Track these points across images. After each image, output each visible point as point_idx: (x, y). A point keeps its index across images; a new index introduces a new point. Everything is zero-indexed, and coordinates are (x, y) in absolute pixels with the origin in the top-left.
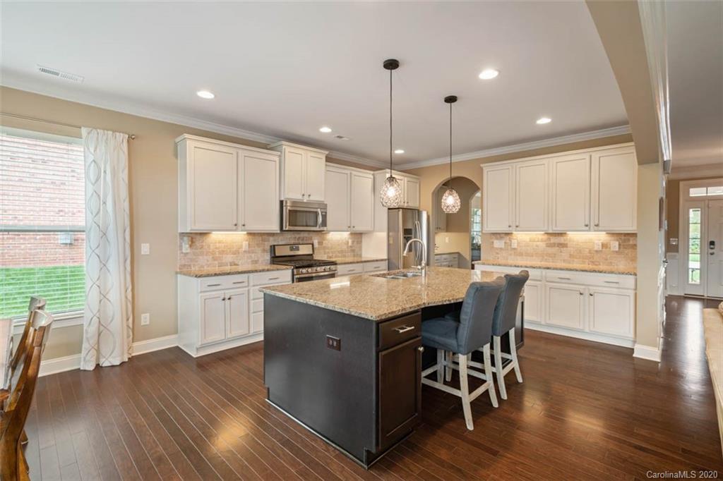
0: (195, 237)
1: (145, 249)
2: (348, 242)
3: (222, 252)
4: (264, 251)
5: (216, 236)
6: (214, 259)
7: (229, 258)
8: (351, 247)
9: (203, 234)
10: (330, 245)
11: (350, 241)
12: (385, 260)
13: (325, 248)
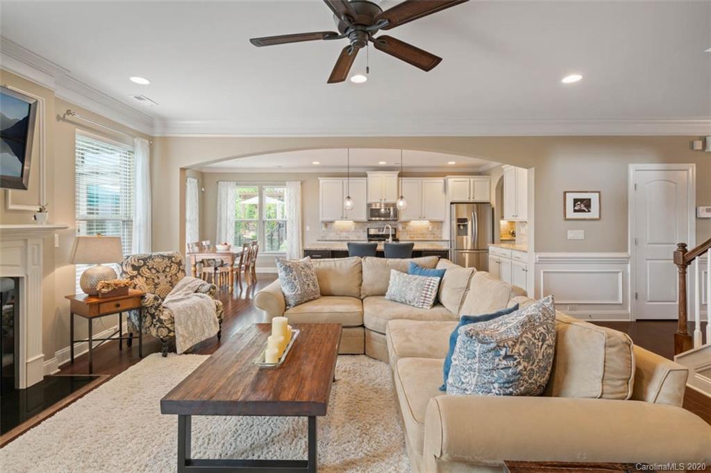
0: (327, 224)
1: (308, 228)
2: (428, 228)
3: (341, 231)
4: (364, 231)
5: (337, 223)
6: (337, 234)
7: (344, 234)
8: (431, 231)
9: (332, 222)
10: (411, 230)
11: (430, 227)
12: (448, 241)
13: (407, 231)
